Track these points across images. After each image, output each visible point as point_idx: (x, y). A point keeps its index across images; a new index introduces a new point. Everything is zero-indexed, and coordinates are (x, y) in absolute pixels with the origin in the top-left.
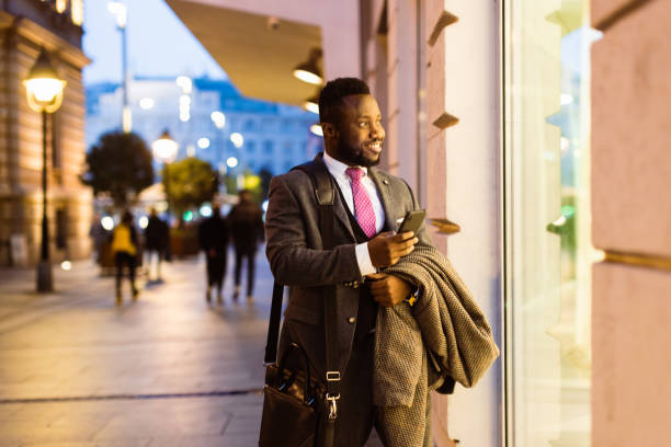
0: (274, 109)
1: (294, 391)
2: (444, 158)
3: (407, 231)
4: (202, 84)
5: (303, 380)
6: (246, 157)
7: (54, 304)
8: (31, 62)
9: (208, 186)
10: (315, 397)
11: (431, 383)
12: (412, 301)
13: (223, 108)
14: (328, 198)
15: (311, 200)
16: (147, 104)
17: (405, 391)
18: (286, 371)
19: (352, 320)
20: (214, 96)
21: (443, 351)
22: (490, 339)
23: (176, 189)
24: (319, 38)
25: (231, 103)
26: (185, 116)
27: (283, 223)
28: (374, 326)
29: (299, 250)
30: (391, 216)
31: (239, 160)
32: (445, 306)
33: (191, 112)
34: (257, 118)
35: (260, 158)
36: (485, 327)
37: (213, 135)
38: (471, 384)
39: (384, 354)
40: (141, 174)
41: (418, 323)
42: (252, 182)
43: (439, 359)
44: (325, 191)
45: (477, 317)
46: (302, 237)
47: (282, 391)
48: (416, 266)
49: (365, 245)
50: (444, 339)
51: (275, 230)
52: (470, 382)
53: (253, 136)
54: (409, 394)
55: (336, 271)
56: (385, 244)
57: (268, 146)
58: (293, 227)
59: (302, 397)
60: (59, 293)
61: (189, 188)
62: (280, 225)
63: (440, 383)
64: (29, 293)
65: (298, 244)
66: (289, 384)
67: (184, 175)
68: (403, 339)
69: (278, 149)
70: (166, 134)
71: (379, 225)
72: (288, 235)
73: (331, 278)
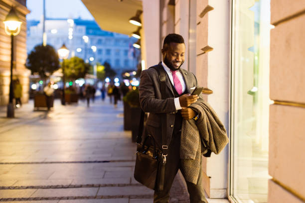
0: (112, 34)
1: (149, 154)
2: (207, 64)
3: (194, 95)
4: (78, 22)
5: (152, 149)
6: (98, 57)
7: (16, 123)
8: (6, 13)
9: (83, 70)
10: (158, 155)
11: (202, 151)
12: (196, 119)
13: (88, 34)
14: (164, 79)
15: (157, 79)
16: (54, 32)
17: (192, 153)
18: (145, 146)
19: (172, 126)
20: (83, 28)
21: (207, 139)
22: (226, 135)
23: (68, 71)
24: (141, 6)
25: (91, 31)
26: (71, 37)
27: (146, 88)
28: (181, 129)
29: (153, 99)
30: (188, 87)
31: (94, 58)
32: (209, 121)
33: (73, 35)
34: (103, 38)
35: (104, 57)
36: (224, 130)
37: (83, 46)
38: (218, 153)
39: (185, 139)
40: (53, 64)
41: (198, 127)
42: (101, 68)
43: (206, 142)
44: (163, 76)
45: (221, 126)
46: (154, 94)
47: (144, 154)
48: (198, 105)
49: (178, 98)
50: (208, 134)
51: (143, 91)
52: (217, 152)
53: (101, 47)
54: (194, 155)
55: (166, 108)
56: (186, 99)
57: (108, 51)
58: (150, 90)
59: (152, 156)
60: (17, 118)
61: (73, 71)
62: (145, 89)
63: (206, 152)
64: (4, 118)
65: (152, 97)
66: (147, 151)
67: (72, 65)
68: (192, 133)
69: (113, 53)
70: (64, 46)
71: (183, 90)
72: (147, 93)
73: (164, 110)
